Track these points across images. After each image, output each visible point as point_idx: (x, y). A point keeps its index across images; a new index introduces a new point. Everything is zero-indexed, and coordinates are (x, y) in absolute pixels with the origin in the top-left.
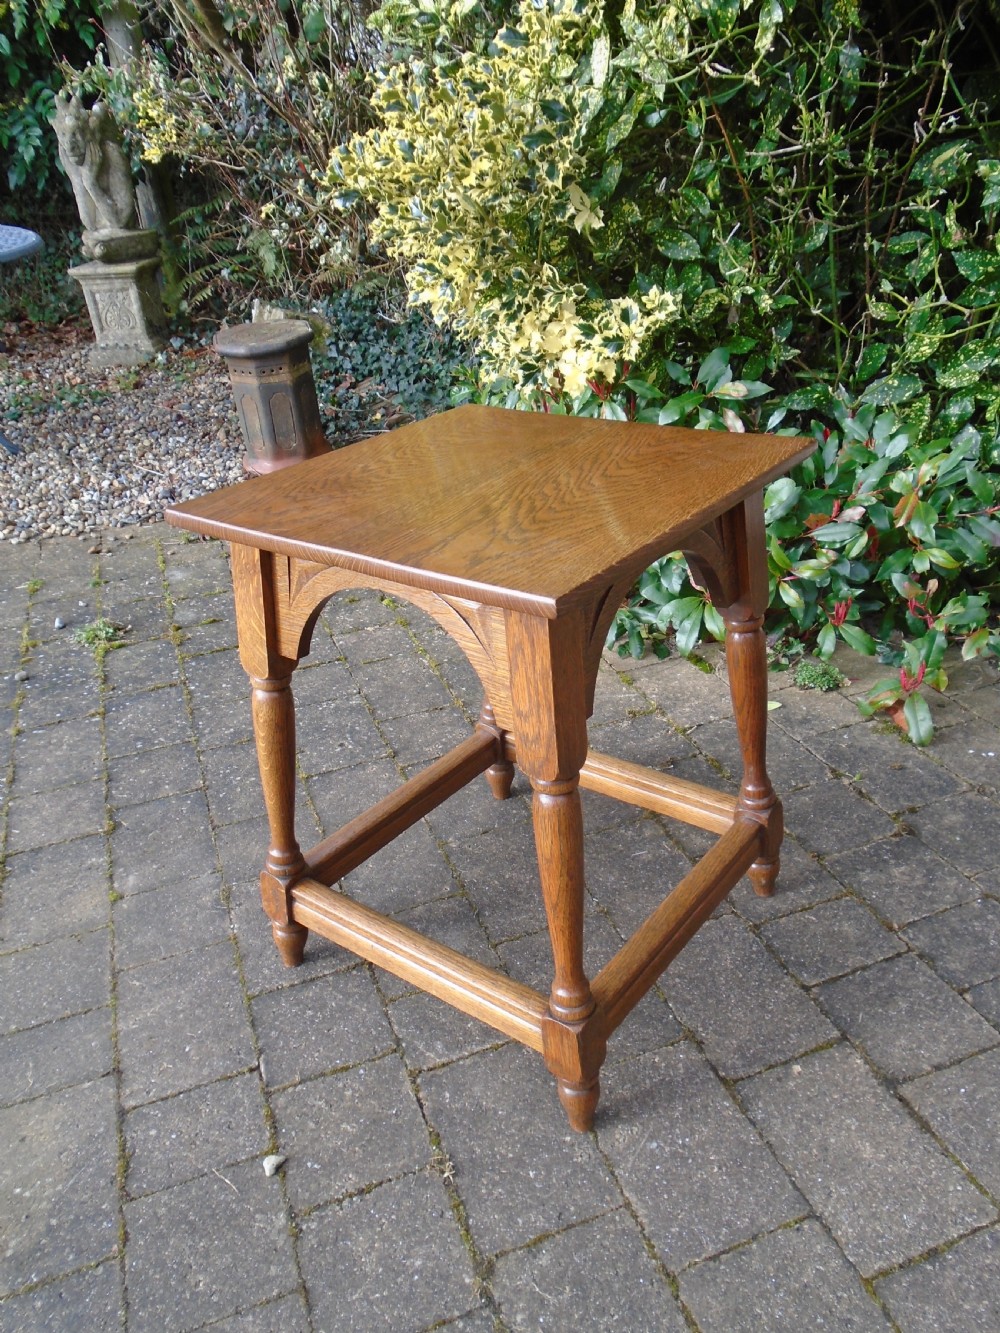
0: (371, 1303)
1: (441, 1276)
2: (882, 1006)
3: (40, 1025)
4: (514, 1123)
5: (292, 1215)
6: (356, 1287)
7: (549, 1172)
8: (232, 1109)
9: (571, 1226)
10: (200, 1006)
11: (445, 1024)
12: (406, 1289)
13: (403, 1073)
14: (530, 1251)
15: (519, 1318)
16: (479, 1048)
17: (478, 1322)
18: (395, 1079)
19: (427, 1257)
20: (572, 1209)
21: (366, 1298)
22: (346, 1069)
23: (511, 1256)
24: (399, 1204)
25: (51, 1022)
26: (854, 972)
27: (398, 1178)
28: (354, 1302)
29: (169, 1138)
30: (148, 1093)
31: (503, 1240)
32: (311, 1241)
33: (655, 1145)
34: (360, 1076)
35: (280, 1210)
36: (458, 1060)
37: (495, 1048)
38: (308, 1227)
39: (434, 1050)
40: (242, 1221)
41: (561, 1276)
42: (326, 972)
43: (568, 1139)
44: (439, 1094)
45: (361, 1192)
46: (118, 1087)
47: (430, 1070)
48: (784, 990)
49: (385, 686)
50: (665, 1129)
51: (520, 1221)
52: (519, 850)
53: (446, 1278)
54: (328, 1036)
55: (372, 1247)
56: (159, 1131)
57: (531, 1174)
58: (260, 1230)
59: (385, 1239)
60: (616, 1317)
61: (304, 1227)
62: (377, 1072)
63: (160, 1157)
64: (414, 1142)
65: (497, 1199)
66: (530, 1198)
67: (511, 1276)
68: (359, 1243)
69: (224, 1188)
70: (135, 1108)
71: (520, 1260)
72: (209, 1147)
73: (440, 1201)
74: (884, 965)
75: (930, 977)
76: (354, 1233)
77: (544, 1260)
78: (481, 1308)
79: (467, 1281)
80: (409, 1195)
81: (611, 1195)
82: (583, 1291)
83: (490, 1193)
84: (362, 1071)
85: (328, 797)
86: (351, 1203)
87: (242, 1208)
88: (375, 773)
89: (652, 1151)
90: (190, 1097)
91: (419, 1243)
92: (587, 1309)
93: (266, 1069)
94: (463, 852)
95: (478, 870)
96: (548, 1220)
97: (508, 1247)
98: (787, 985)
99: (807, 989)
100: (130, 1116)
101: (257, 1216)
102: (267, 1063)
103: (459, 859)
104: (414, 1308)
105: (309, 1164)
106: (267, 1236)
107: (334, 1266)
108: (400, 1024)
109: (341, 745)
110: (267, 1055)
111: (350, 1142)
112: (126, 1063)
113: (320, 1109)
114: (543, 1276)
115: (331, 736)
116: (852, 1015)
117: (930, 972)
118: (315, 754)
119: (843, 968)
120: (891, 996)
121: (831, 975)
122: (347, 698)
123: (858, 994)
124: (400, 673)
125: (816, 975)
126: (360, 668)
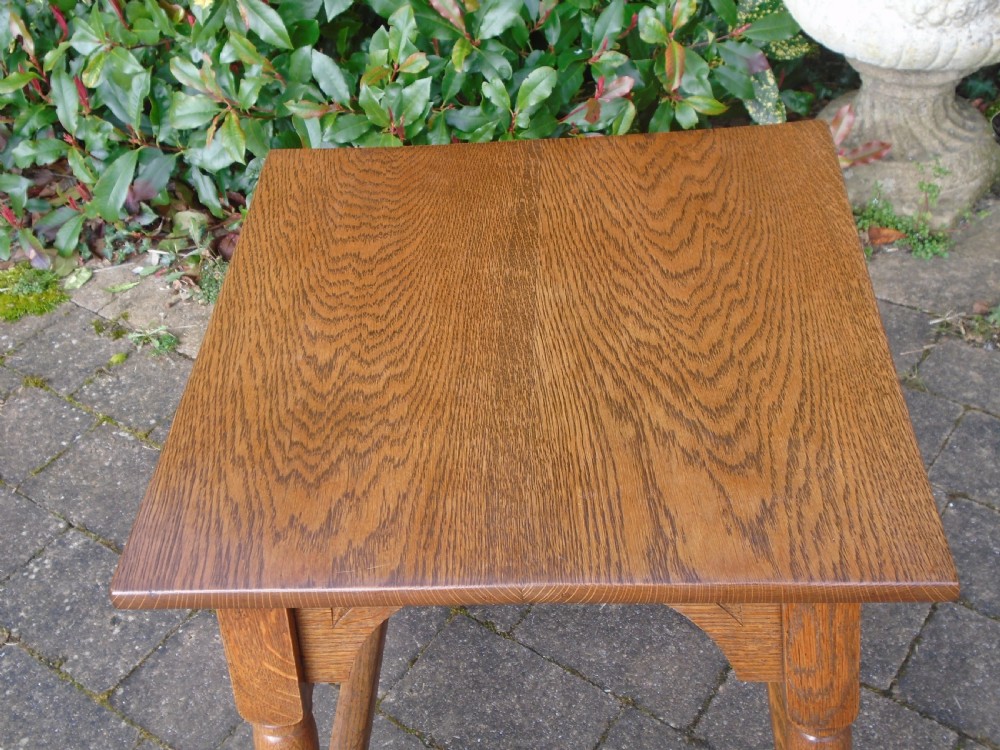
2: (965, 678)
26: (912, 648)
48: (871, 708)
49: (100, 499)
52: (473, 666)
74: (931, 626)
75: (978, 620)
85: (164, 712)
88: (200, 642)
94: (411, 702)
95: (450, 720)
98: (869, 698)
99: (887, 694)
103: (413, 716)
109: (115, 621)
115: (87, 615)
116: (948, 704)
117: (974, 614)
118: (87, 653)
119: (899, 650)
120: (963, 661)
121: (896, 665)
122: (60, 542)
123: (935, 675)
124: (102, 469)
125: (884, 672)
126: (35, 483)
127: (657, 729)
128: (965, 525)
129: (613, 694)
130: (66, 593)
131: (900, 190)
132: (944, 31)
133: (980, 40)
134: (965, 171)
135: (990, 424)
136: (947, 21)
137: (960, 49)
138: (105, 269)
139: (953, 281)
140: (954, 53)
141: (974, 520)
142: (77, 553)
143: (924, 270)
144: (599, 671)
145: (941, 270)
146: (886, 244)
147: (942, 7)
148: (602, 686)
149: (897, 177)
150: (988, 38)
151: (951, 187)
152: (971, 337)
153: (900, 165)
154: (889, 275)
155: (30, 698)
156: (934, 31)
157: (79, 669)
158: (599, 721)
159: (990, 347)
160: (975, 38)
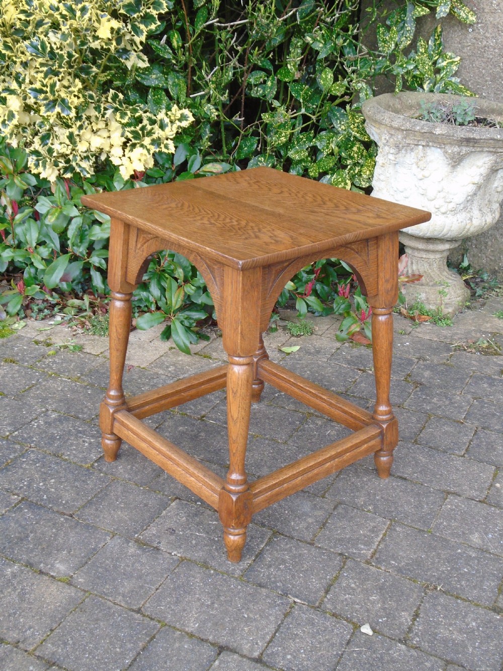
0: (479, 648)
1: (488, 622)
2: (494, 451)
3: (135, 660)
4: (433, 557)
5: (404, 641)
6: (466, 646)
7: (471, 566)
8: (311, 622)
10: (219, 596)
11: (350, 537)
12: (483, 635)
13: (363, 565)
16: (379, 539)
18: (363, 568)
19: (475, 620)
21: (474, 648)
22: (337, 578)
24: (438, 611)
25: (139, 654)
26: (470, 443)
27: (422, 602)
28: (472, 652)
29: (302, 653)
30: (257, 644)
31: (490, 597)
32: (425, 645)
33: (490, 535)
34: (347, 576)
35: (396, 644)
36: (377, 547)
37: (385, 535)
38: (416, 641)
39: (362, 549)
40: (386, 658)
42: (262, 546)
43: (459, 551)
44: (390, 564)
45: (417, 615)
46: (235, 652)
47: (372, 557)
48: (456, 461)
49: (60, 401)
50: (486, 528)
51: (485, 587)
52: (271, 453)
53: (490, 622)
54: (307, 570)
55: (450, 631)
56: (291, 654)
57: (466, 570)
58: (399, 656)
59: (451, 625)
61: (415, 642)
62: (352, 571)
63: (309, 663)
64: (408, 586)
65: (467, 586)
66: (477, 578)
68: (443, 632)
69: (360, 653)
70: (262, 654)
72: (325, 644)
73: (449, 599)
74: (476, 437)
75: (495, 434)
76: (436, 631)
79: (498, 617)
80: (436, 605)
81: (500, 560)
83: (462, 586)
84: (345, 574)
86: (418, 622)
87: (379, 654)
89: (492, 538)
90: (282, 632)
91: (465, 617)
93: (301, 599)
97: (494, 598)
98: (456, 458)
99: (463, 456)
100: (265, 659)
101: (390, 652)
102: (297, 597)
104: (495, 638)
105: (380, 620)
106: (405, 655)
107: (448, 646)
108: (331, 548)
110: (290, 594)
111: (384, 603)
112: (223, 641)
113: (351, 598)
115: (69, 439)
116: (489, 459)
117: (493, 433)
118: (74, 452)
119: (465, 443)
120: (492, 446)
121: (465, 448)
122: (45, 415)
123: (481, 451)
124: (58, 391)
125: (460, 450)
126: (23, 395)
128: (483, 407)
130: (55, 432)
131: (428, 299)
132: (447, 217)
133: (462, 222)
134: (455, 292)
135: (485, 377)
136: (448, 212)
137: (454, 225)
138: (31, 322)
139: (457, 334)
140: (451, 227)
141: (486, 405)
142: (55, 419)
143: (443, 330)
145: (451, 330)
146: (425, 321)
149: (426, 293)
150: (465, 222)
151: (450, 299)
152: (469, 350)
153: (427, 287)
154: (428, 331)
155: (50, 467)
156: (443, 216)
157: (72, 457)
159: (479, 354)
160: (459, 221)
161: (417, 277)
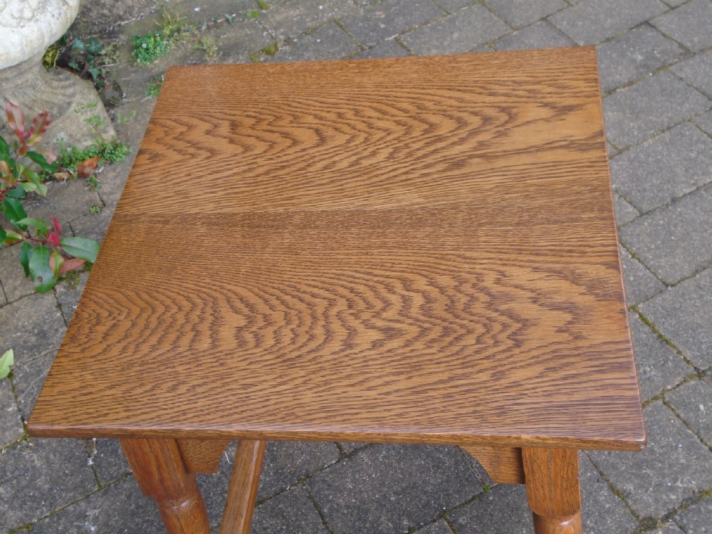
9: (601, 474)
14: (627, 496)
15: (673, 497)
17: (685, 521)
20: (589, 474)
23: (634, 508)
31: (625, 514)
41: (637, 476)
51: (607, 506)
60: (653, 444)
65: (596, 523)
66: (588, 502)
67: (648, 506)
71: (635, 501)
77: (630, 487)
78: (675, 521)
82: (643, 462)
92: (653, 460)
96: (601, 488)
97: (628, 511)
114: (641, 487)
127: (331, 472)
129: (292, 485)
131: (71, 136)
132: (37, 20)
133: (60, 14)
136: (36, 13)
137: (53, 25)
144: (272, 485)
146: (95, 169)
147: (27, 6)
148: (283, 490)
149: (63, 129)
156: (32, 23)
158: (305, 504)
160: (56, 15)
161: (41, 120)
